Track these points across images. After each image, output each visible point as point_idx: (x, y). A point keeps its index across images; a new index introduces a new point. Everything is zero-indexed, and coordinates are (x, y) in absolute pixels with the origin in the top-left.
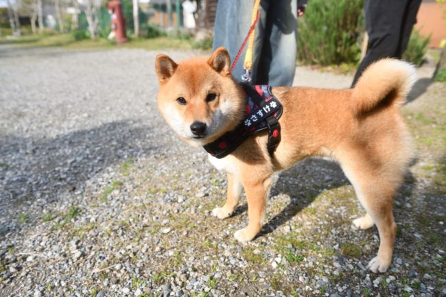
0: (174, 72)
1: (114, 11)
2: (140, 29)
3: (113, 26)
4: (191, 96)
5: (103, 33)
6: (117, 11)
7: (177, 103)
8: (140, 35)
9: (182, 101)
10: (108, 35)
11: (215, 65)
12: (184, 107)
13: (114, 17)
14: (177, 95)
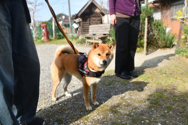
0: (97, 47)
1: (43, 28)
2: (55, 35)
3: (43, 35)
4: (102, 54)
5: (39, 38)
6: (44, 28)
7: (98, 55)
8: (55, 38)
9: (99, 55)
10: (41, 38)
11: (109, 47)
12: (100, 57)
13: (44, 30)
14: (98, 53)
